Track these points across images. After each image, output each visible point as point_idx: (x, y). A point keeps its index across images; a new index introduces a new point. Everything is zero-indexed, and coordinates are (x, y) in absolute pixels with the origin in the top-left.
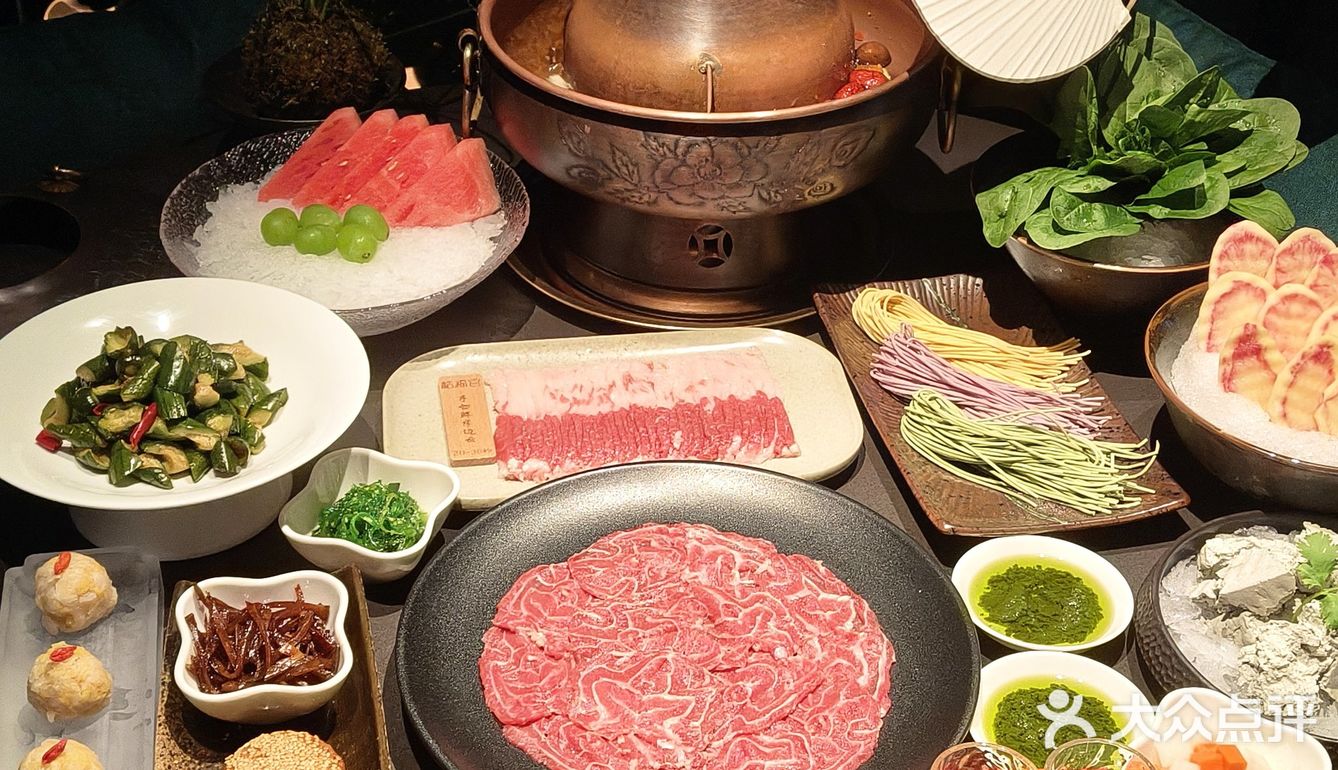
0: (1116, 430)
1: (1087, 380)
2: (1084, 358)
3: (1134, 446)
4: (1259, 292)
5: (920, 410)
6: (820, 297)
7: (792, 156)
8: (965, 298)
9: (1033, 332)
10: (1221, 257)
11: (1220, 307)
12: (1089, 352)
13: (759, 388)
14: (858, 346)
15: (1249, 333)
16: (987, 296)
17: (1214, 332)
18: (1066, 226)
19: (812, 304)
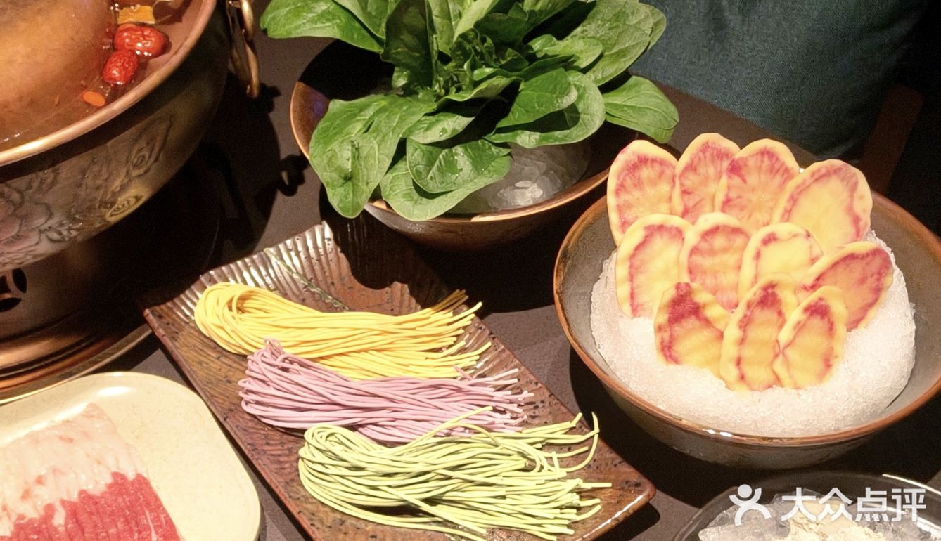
0: (541, 405)
1: (489, 344)
2: (476, 313)
3: (568, 425)
4: (674, 232)
5: (320, 458)
6: (152, 312)
7: (79, 186)
8: (319, 260)
9: (409, 287)
10: (617, 192)
11: (637, 262)
12: (479, 305)
13: (115, 470)
14: (216, 366)
15: (682, 293)
16: (342, 251)
17: (635, 291)
18: (433, 187)
19: (144, 321)
